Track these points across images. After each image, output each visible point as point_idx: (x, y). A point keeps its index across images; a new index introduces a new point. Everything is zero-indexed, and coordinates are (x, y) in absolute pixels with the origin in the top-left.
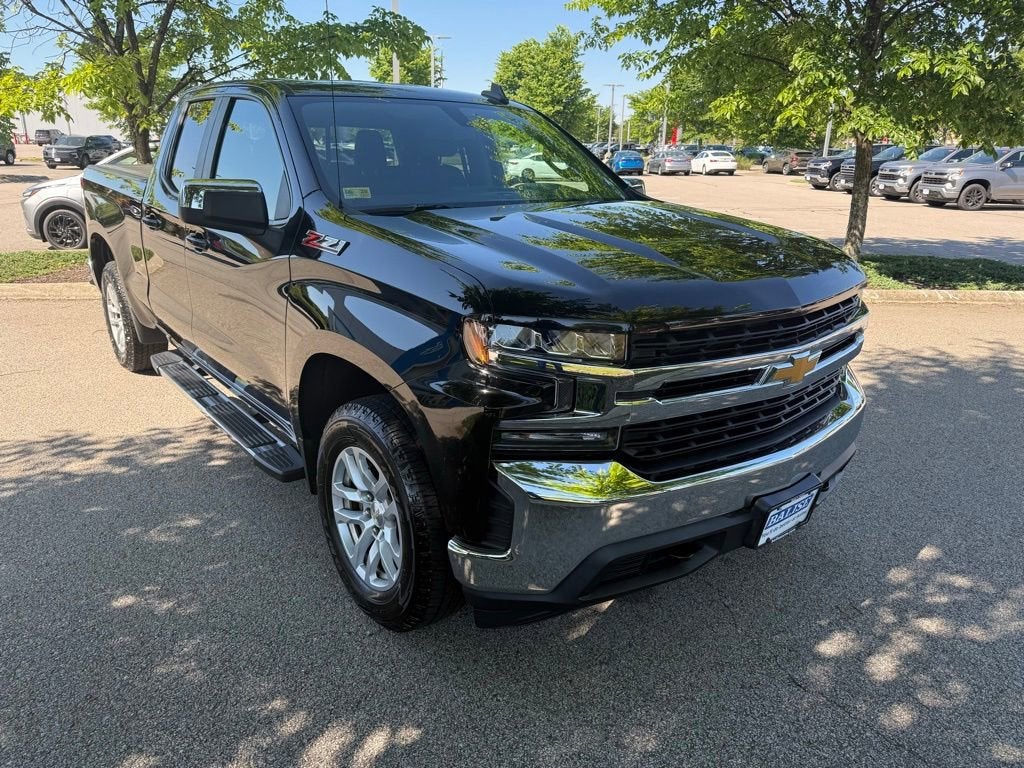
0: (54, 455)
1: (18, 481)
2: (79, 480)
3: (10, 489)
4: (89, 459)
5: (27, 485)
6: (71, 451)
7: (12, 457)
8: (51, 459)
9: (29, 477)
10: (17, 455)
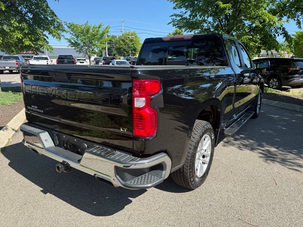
0: (276, 155)
1: (291, 153)
2: (275, 146)
3: (294, 151)
4: (268, 150)
5: (289, 150)
6: (271, 154)
7: (289, 160)
8: (279, 155)
9: (287, 152)
10: (287, 160)
